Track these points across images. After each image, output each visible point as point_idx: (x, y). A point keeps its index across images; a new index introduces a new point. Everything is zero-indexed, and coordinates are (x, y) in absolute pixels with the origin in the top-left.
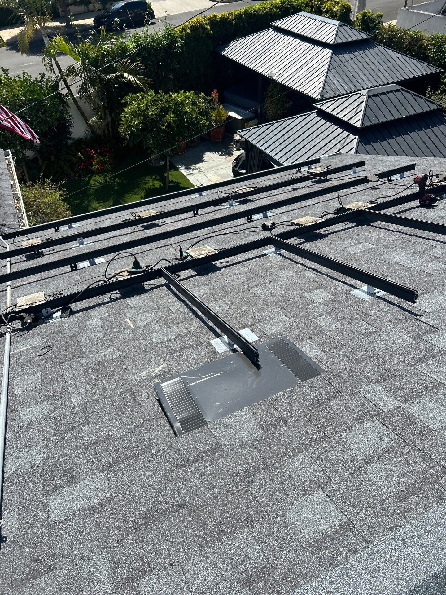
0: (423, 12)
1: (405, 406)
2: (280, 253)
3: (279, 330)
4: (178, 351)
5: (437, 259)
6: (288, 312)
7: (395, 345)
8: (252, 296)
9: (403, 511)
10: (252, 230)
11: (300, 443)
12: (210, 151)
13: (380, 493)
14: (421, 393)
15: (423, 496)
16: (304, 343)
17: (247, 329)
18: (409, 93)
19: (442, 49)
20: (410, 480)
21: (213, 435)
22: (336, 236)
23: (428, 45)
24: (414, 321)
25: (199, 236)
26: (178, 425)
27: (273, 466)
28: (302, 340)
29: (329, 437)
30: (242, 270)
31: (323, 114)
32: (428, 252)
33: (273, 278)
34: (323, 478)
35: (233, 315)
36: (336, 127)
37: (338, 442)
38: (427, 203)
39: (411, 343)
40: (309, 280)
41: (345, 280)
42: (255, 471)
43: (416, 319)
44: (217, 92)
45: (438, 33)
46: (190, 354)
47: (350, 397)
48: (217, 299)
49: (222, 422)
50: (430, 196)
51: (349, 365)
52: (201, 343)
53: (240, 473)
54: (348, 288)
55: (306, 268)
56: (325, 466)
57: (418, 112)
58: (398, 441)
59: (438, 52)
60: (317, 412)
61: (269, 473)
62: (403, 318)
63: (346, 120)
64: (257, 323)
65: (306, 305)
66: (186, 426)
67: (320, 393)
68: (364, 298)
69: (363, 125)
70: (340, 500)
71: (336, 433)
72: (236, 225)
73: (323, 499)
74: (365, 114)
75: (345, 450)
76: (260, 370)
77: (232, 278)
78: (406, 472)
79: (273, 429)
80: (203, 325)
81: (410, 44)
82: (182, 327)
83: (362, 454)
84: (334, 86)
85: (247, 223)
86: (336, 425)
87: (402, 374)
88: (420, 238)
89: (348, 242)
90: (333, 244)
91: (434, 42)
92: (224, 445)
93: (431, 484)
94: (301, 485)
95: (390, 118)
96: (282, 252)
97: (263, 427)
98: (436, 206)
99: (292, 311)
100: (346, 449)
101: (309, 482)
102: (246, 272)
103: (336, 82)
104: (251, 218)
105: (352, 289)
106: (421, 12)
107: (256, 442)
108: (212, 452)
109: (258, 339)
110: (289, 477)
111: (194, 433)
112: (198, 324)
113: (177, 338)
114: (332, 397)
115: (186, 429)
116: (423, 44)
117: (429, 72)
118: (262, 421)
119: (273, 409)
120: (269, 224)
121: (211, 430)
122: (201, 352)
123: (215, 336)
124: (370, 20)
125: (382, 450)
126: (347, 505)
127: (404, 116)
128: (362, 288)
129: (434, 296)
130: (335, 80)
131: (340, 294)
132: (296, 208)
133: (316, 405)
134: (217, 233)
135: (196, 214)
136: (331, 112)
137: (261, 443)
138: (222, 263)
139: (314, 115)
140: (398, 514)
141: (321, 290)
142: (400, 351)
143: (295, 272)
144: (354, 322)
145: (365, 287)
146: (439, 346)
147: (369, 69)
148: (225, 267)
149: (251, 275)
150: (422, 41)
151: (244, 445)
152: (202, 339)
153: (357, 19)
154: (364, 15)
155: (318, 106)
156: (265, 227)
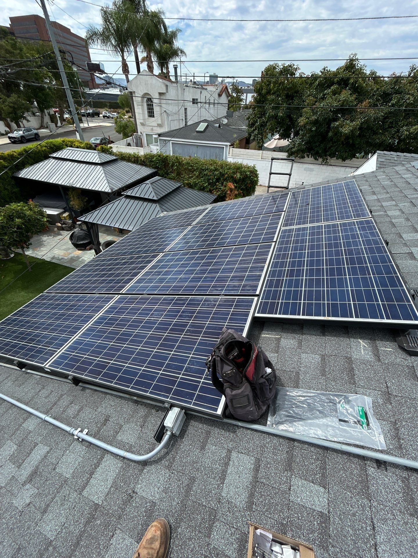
57: (175, 188)
63: (147, 197)
69: (158, 198)
74: (155, 192)
95: (166, 192)
127: (171, 191)
136: (135, 195)
139: (124, 199)
155: (125, 194)
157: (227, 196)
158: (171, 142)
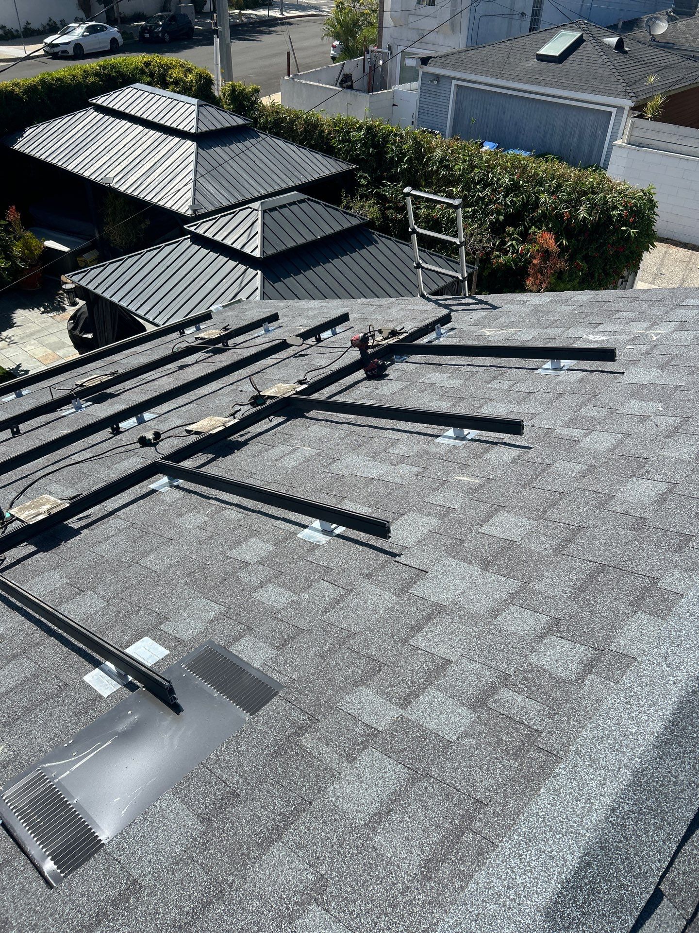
0: (314, 84)
1: (407, 713)
2: (178, 485)
3: (200, 627)
4: (25, 712)
5: (403, 459)
6: (209, 590)
7: (375, 611)
8: (144, 573)
9: (436, 896)
10: (123, 449)
11: (267, 828)
12: (24, 307)
13: (400, 875)
14: (425, 684)
15: (457, 858)
16: (243, 641)
17: (146, 638)
18: (319, 203)
19: (350, 138)
20: (435, 838)
21: (119, 862)
22: (259, 442)
23: (329, 133)
24: (393, 565)
25: (29, 473)
26: (49, 866)
27: (231, 887)
28: (237, 639)
29: (310, 802)
30: (118, 525)
31: (201, 241)
32: (390, 450)
33: (173, 533)
34: (313, 880)
35: (116, 616)
36: (226, 259)
37: (324, 806)
38: (375, 372)
39: (396, 603)
40: (232, 526)
41: (286, 516)
42: (204, 907)
43: (395, 561)
44: (17, 210)
45: (341, 116)
46: (51, 713)
47: (329, 720)
48: (83, 591)
49: (131, 833)
50: (377, 362)
51: (317, 663)
52: (66, 685)
53: (179, 922)
54: (294, 528)
55: (224, 505)
56: (312, 857)
57: (336, 230)
58: (408, 775)
59: (345, 142)
60: (283, 763)
61: (227, 903)
62: (377, 564)
63: (239, 247)
64: (161, 623)
65: (236, 570)
66: (66, 862)
67: (283, 727)
68: (319, 542)
69: (265, 254)
70: (345, 911)
71: (319, 792)
72: (94, 443)
73: (320, 920)
74: (264, 238)
75: (337, 817)
76: (181, 713)
77: (103, 546)
78: (428, 826)
79: (220, 816)
80: (65, 649)
81: (305, 130)
82: (26, 663)
83: (362, 815)
84: (210, 194)
85: (112, 438)
86: (317, 776)
87: (393, 659)
88: (376, 430)
89: (279, 450)
90: (258, 456)
91: (337, 128)
92: (141, 876)
93: (463, 833)
94: (282, 906)
95: (301, 241)
96: (180, 482)
97: (203, 818)
98: (388, 375)
99: (214, 588)
100: (339, 815)
101: (294, 896)
102: (126, 529)
103: (211, 189)
104: (118, 428)
105: (300, 529)
106: (311, 83)
107: (196, 852)
108: (122, 899)
109: (168, 652)
110: (261, 898)
111: (83, 871)
112: (55, 648)
113: (20, 686)
114: (302, 729)
115: (66, 869)
116: (323, 131)
117: (339, 169)
118: (200, 808)
119: (214, 779)
120: (150, 436)
121: (112, 854)
122: (71, 704)
123: (90, 666)
124: (243, 96)
125: (390, 799)
126: (356, 917)
127: (319, 237)
128: (312, 525)
129: (411, 519)
130: (210, 186)
131: (284, 542)
132: (190, 401)
133: (280, 751)
134: (61, 464)
135: (16, 433)
136: (213, 237)
137: (205, 850)
138: (80, 519)
139: (188, 242)
140: (430, 903)
141: (254, 540)
142: (384, 620)
143: (207, 516)
144: (312, 585)
145: (317, 523)
146: (432, 599)
147: (256, 168)
148: (86, 526)
149: (136, 533)
150: (321, 127)
151: (177, 864)
152: (67, 676)
153: (224, 94)
154: (233, 89)
155: (192, 229)
156: (144, 442)
157: (531, 271)
158: (454, 82)
